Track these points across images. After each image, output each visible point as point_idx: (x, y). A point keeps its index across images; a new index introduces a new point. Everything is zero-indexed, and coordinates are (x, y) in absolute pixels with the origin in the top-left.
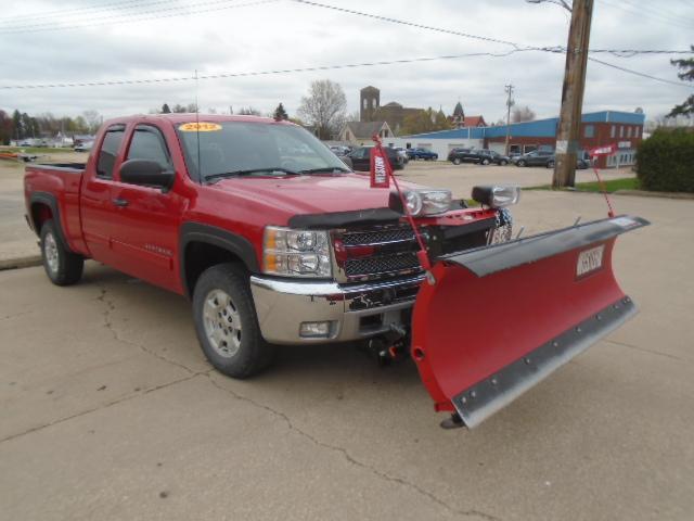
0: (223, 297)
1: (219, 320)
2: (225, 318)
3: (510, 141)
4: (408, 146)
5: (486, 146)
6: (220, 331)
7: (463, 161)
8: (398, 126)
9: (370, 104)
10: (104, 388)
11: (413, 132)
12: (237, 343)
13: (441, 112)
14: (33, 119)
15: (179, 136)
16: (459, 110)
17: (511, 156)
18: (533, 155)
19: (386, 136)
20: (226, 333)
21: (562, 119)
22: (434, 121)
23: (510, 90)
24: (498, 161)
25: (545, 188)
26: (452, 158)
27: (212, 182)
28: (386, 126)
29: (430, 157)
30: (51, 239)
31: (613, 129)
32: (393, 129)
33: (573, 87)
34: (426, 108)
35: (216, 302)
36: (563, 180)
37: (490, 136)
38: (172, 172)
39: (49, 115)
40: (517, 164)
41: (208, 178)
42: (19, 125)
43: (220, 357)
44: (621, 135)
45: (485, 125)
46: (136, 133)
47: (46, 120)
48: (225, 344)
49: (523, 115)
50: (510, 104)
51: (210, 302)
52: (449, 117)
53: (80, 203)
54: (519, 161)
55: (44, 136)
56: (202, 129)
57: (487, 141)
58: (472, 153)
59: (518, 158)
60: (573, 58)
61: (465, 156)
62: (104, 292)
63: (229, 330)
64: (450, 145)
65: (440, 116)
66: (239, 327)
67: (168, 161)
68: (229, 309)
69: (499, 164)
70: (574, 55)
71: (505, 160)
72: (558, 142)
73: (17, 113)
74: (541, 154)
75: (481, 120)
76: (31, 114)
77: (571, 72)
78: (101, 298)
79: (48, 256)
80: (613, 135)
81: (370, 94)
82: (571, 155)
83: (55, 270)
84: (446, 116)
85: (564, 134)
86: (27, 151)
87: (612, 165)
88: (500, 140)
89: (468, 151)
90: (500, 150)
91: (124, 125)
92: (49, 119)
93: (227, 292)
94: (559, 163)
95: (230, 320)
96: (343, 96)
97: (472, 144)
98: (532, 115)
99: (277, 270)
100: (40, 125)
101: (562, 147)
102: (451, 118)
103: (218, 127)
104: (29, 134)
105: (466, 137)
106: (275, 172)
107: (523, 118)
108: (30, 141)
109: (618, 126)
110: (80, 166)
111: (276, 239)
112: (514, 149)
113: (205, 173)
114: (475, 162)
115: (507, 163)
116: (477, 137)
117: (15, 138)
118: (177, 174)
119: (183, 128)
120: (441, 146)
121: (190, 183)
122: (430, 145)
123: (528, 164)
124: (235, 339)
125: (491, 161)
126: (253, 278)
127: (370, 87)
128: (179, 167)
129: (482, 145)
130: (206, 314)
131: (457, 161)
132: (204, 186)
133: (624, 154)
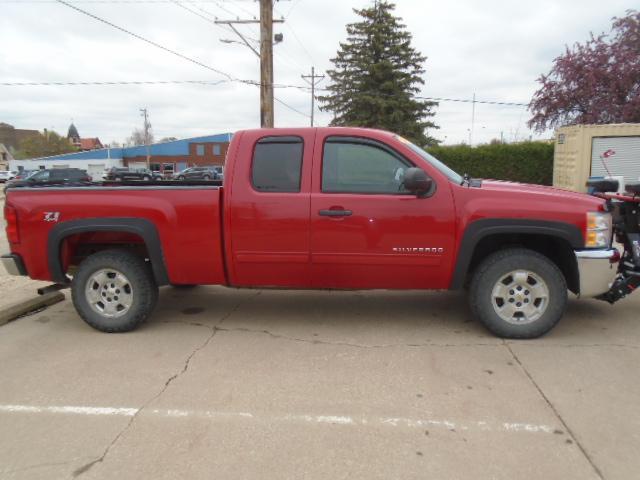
0: (522, 275)
2: (521, 293)
3: (151, 160)
6: (512, 305)
8: (11, 148)
16: (73, 132)
19: (4, 159)
20: (520, 305)
23: (145, 113)
28: (3, 148)
57: (126, 161)
68: (526, 284)
75: (98, 141)
84: (61, 137)
88: (140, 159)
95: (526, 293)
102: (65, 139)
129: (121, 163)
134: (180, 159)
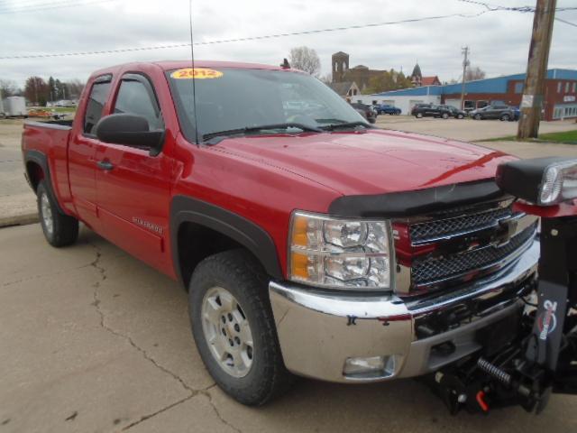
0: (227, 298)
1: (222, 325)
2: (231, 325)
3: (465, 97)
4: (374, 102)
5: (443, 102)
6: (224, 340)
7: (425, 115)
8: (364, 86)
9: (340, 67)
10: (73, 417)
11: (378, 91)
12: (248, 363)
13: (401, 73)
14: (64, 84)
15: (171, 84)
16: (417, 71)
17: (467, 111)
18: (489, 109)
19: (355, 94)
20: (232, 345)
21: (529, 74)
22: (395, 80)
23: (466, 51)
24: (456, 115)
25: (509, 139)
26: (415, 113)
27: (211, 142)
28: (354, 86)
29: (394, 112)
30: (45, 199)
31: (560, 84)
32: (360, 88)
33: (540, 44)
34: (389, 70)
35: (218, 301)
36: (528, 131)
37: (446, 93)
38: (162, 130)
39: (77, 80)
40: (474, 118)
41: (207, 137)
42: (53, 90)
43: (224, 373)
44: (567, 90)
45: (440, 84)
46: (123, 82)
47: (74, 85)
48: (230, 356)
49: (474, 74)
50: (466, 64)
51: (211, 301)
52: (408, 77)
53: (68, 160)
54: (476, 114)
55: (74, 98)
56: (200, 76)
57: (443, 98)
58: (432, 108)
59: (474, 112)
60: (542, 17)
61: (426, 110)
62: (99, 255)
63: (235, 341)
64: (411, 101)
65: (400, 76)
66: (251, 343)
67: (157, 116)
68: (236, 315)
69: (457, 117)
70: (543, 13)
71: (462, 114)
72: (524, 96)
73: (51, 80)
74: (496, 108)
75: (436, 79)
76: (63, 81)
77: (539, 30)
78: (93, 264)
79: (45, 216)
80: (559, 91)
81: (340, 59)
82: (536, 108)
83: (51, 230)
84: (406, 77)
85: (530, 89)
86: (57, 110)
87: (557, 117)
88: (456, 96)
89: (429, 106)
90: (456, 105)
91: (111, 74)
92: (77, 84)
93: (234, 293)
94: (525, 116)
95: (237, 327)
96: (318, 61)
97: (430, 100)
98: (483, 74)
99: (310, 278)
100: (70, 89)
101: (527, 101)
102: (410, 79)
103: (218, 74)
104: (61, 97)
105: (426, 94)
106: (289, 129)
107: (473, 78)
108: (62, 102)
109: (564, 82)
110: (69, 123)
111: (307, 230)
112: (468, 104)
113: (203, 132)
114: (435, 116)
115: (464, 116)
116: (436, 94)
117: (50, 101)
118: (168, 132)
119: (176, 75)
120: (404, 103)
121: (183, 143)
122: (393, 101)
123: (484, 117)
124: (244, 356)
125: (450, 115)
126: (272, 284)
127: (341, 53)
128: (172, 124)
129: (439, 101)
130: (205, 315)
131: (420, 115)
132: (203, 148)
133: (569, 106)
134: (496, 97)
